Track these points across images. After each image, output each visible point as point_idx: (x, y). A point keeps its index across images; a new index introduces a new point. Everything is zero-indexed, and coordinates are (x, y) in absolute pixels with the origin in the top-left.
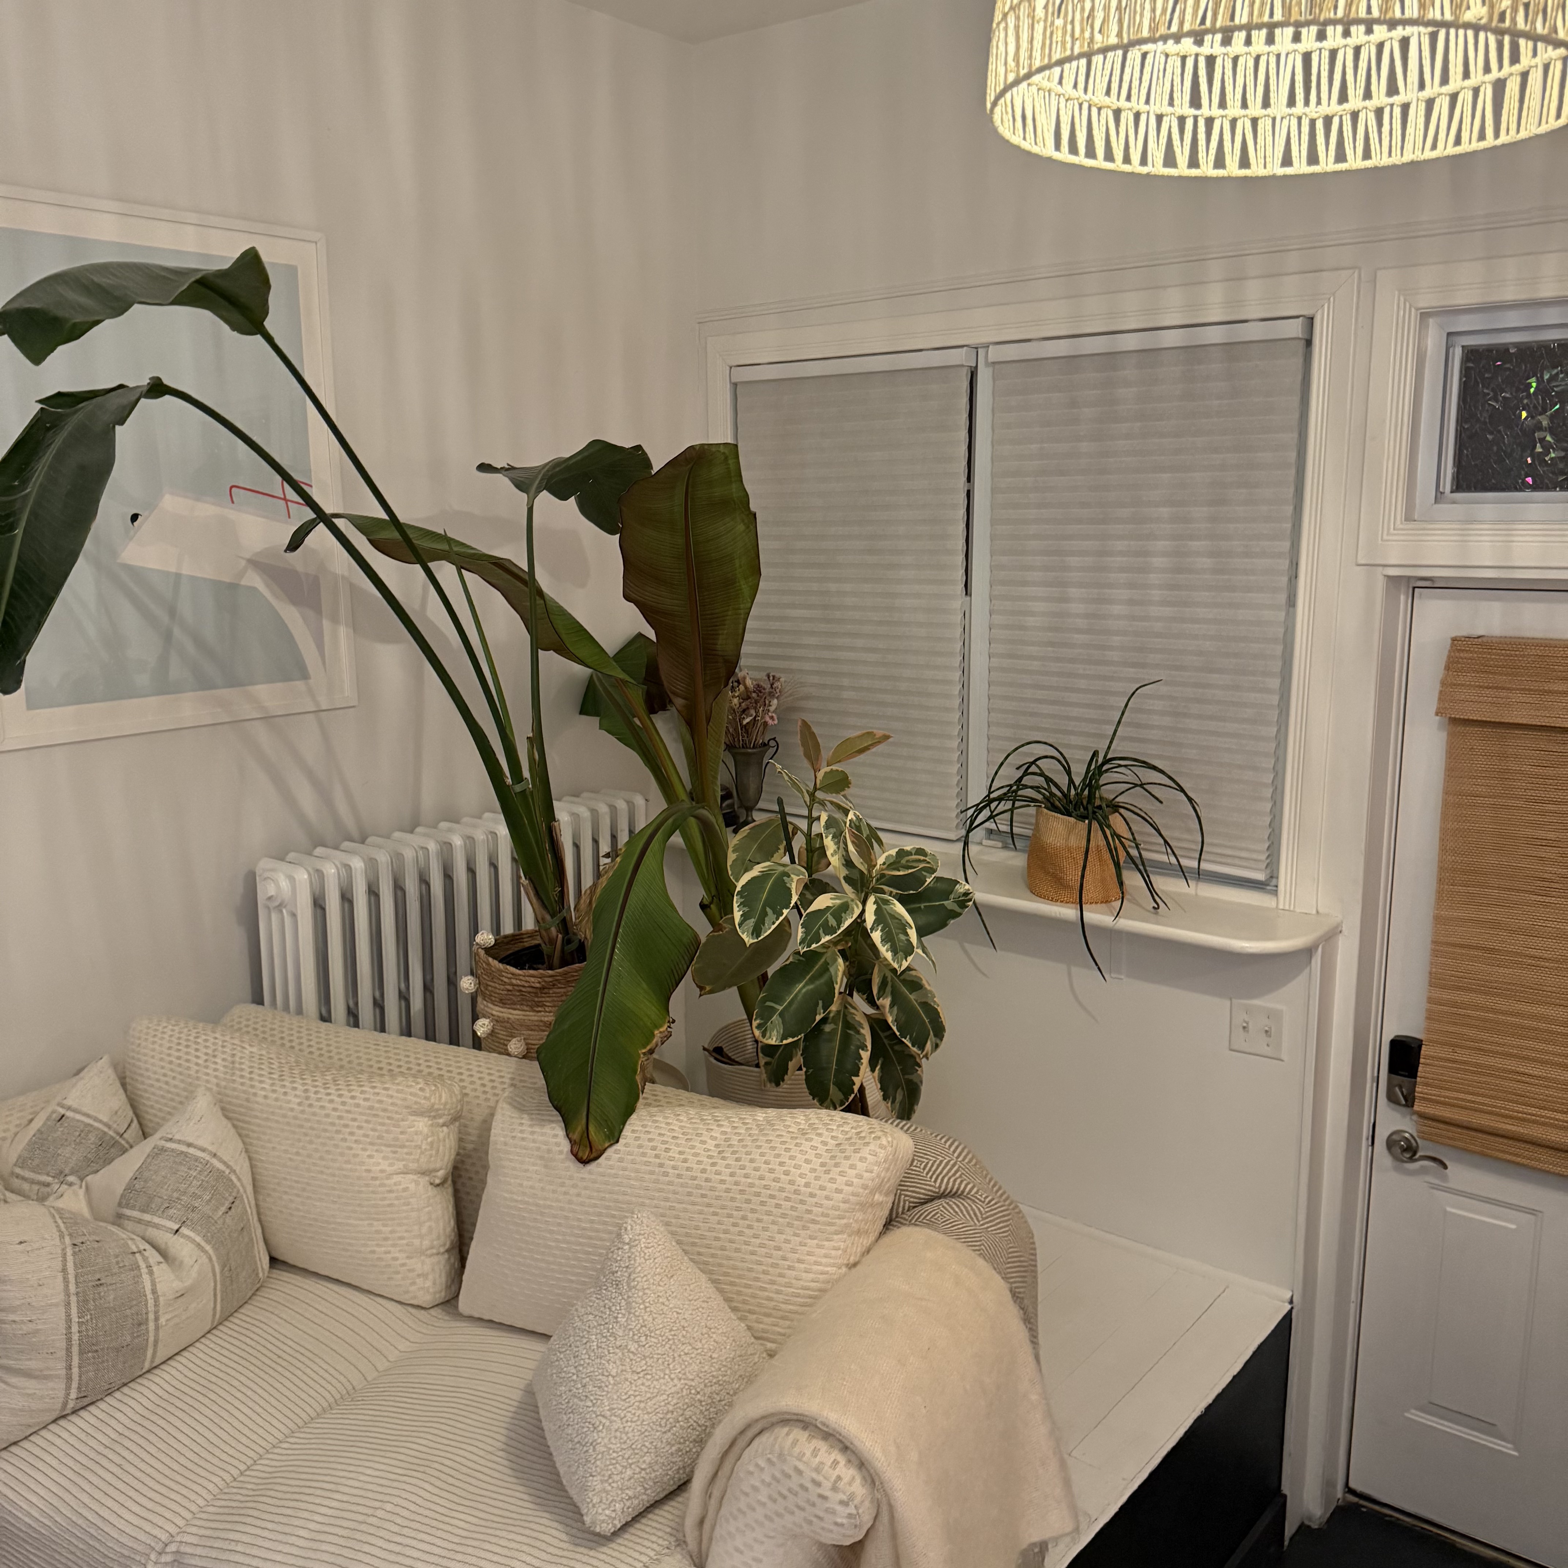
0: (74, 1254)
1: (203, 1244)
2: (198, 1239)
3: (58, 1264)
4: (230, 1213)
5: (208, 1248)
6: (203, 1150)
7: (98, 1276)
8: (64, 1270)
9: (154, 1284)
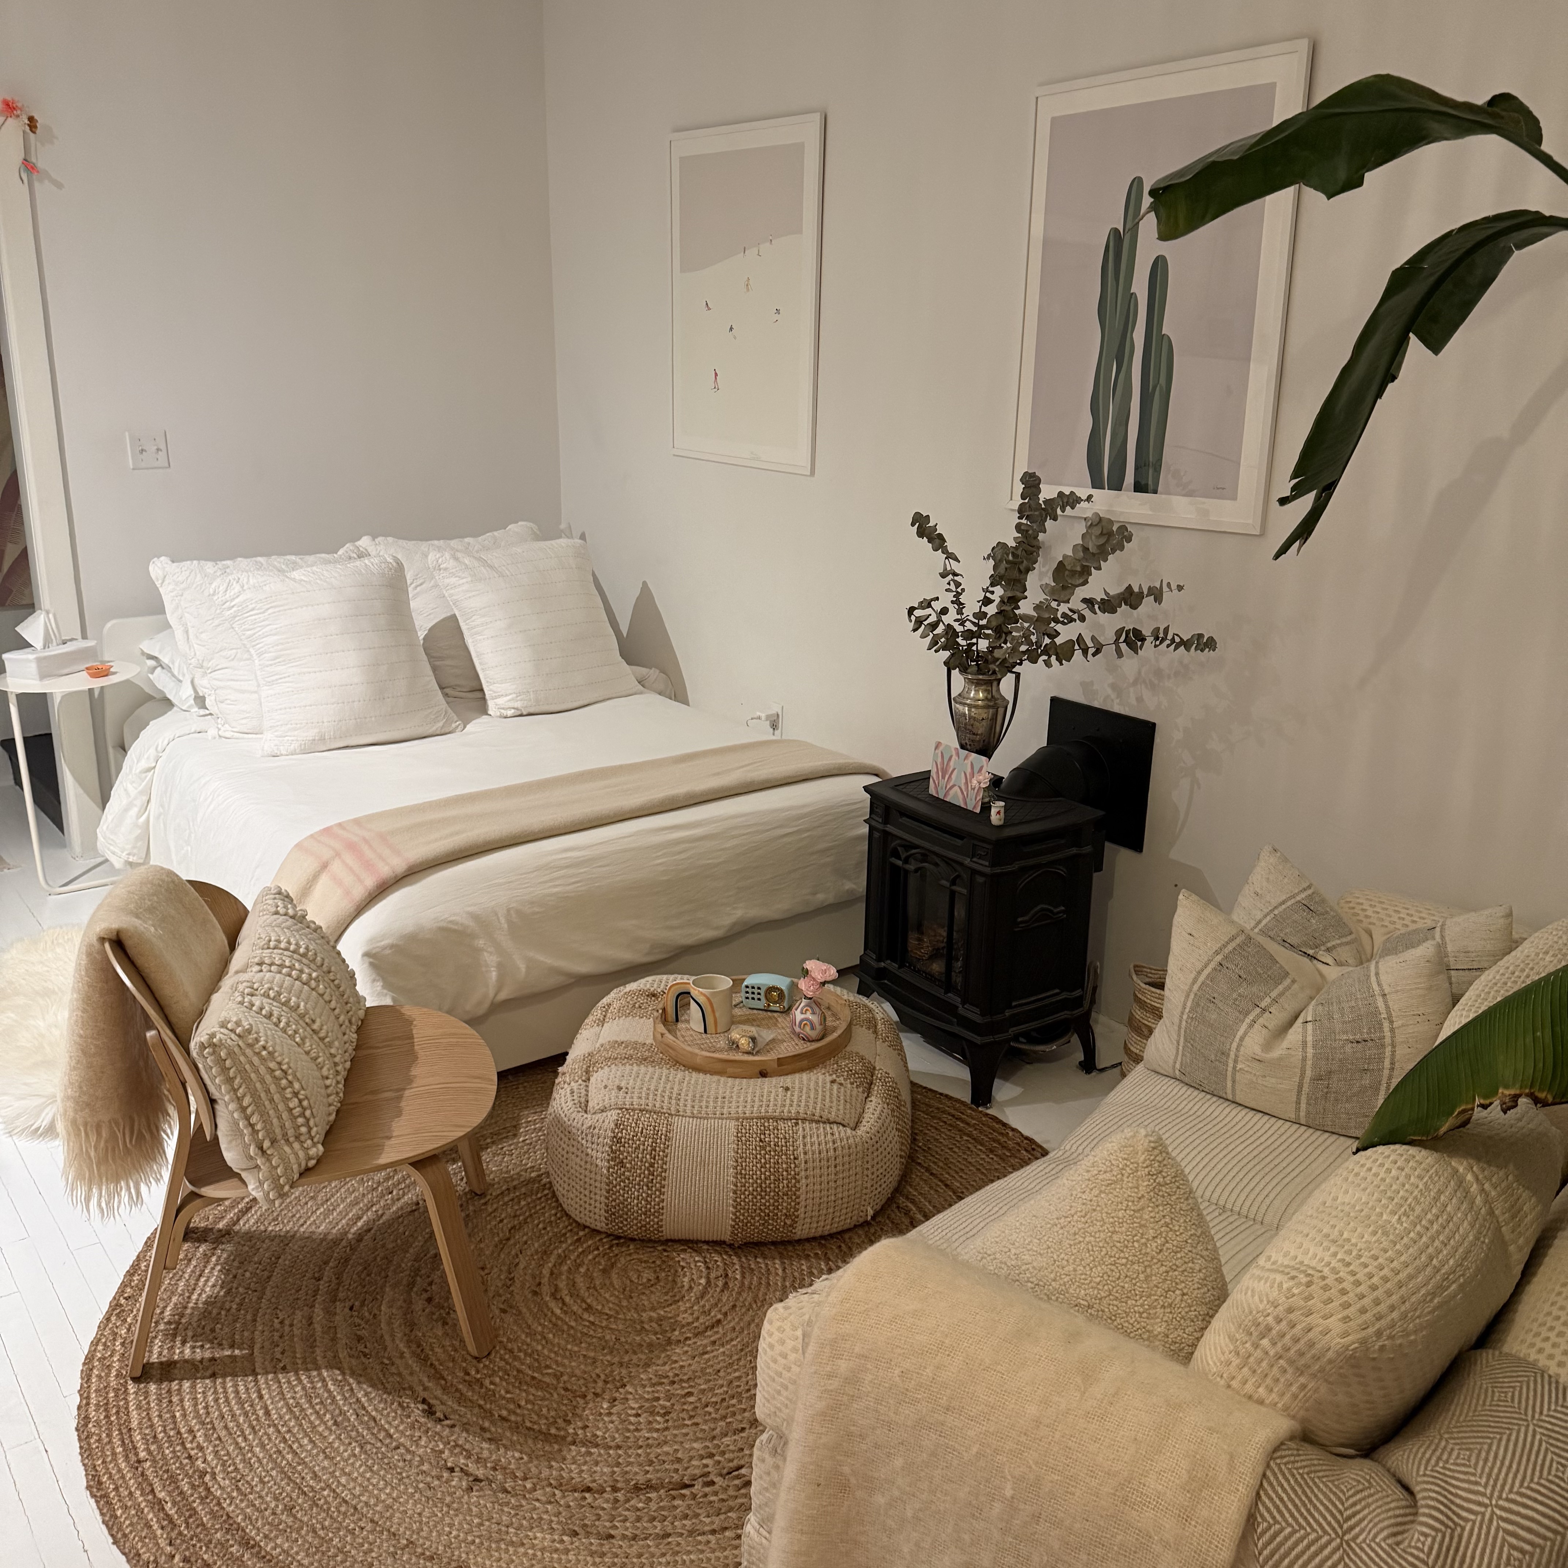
0: (1215, 969)
1: (1310, 1044)
2: (1310, 1039)
3: (1199, 966)
4: (1355, 1045)
5: (1310, 1051)
6: (1379, 985)
7: (1215, 995)
8: (1199, 973)
9: (1245, 1034)
